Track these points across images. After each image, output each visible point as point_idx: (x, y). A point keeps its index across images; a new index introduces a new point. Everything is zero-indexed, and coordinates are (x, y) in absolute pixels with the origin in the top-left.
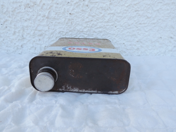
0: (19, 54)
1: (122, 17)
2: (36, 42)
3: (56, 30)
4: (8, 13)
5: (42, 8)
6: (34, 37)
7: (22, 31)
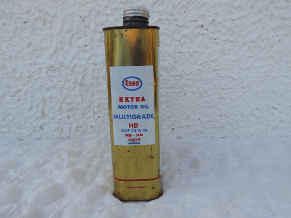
0: (37, 139)
1: (193, 80)
2: (63, 120)
3: (93, 102)
4: (22, 80)
5: (73, 70)
6: (60, 113)
7: (42, 105)
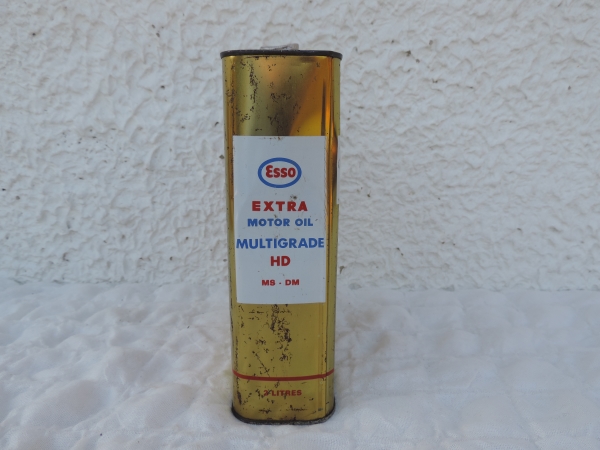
1: (387, 166)
2: (111, 244)
3: (176, 207)
4: (26, 155)
5: (133, 139)
6: (105, 228)
7: (66, 210)
